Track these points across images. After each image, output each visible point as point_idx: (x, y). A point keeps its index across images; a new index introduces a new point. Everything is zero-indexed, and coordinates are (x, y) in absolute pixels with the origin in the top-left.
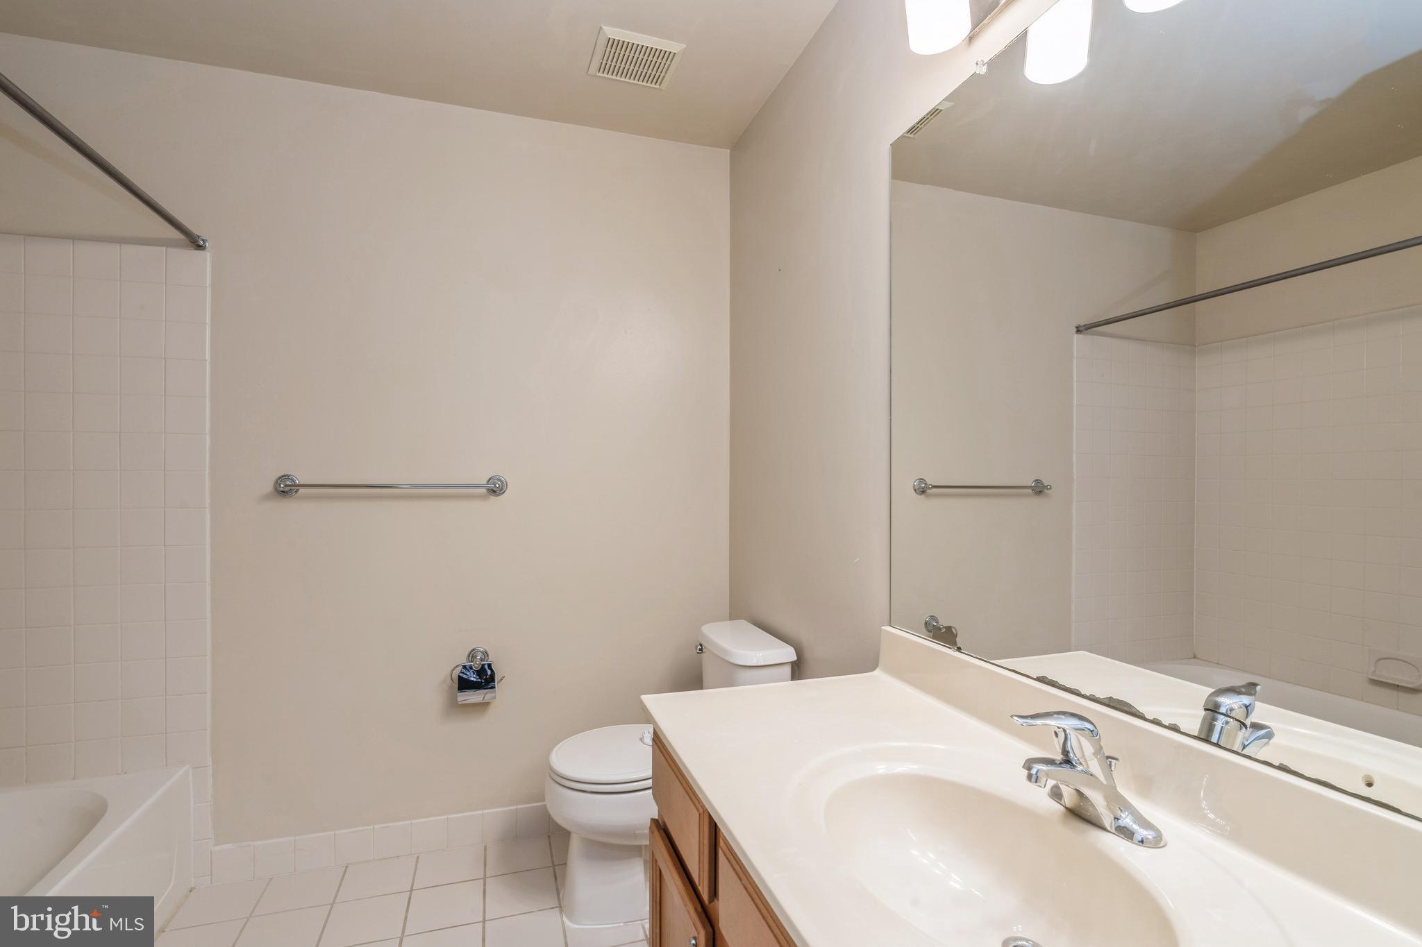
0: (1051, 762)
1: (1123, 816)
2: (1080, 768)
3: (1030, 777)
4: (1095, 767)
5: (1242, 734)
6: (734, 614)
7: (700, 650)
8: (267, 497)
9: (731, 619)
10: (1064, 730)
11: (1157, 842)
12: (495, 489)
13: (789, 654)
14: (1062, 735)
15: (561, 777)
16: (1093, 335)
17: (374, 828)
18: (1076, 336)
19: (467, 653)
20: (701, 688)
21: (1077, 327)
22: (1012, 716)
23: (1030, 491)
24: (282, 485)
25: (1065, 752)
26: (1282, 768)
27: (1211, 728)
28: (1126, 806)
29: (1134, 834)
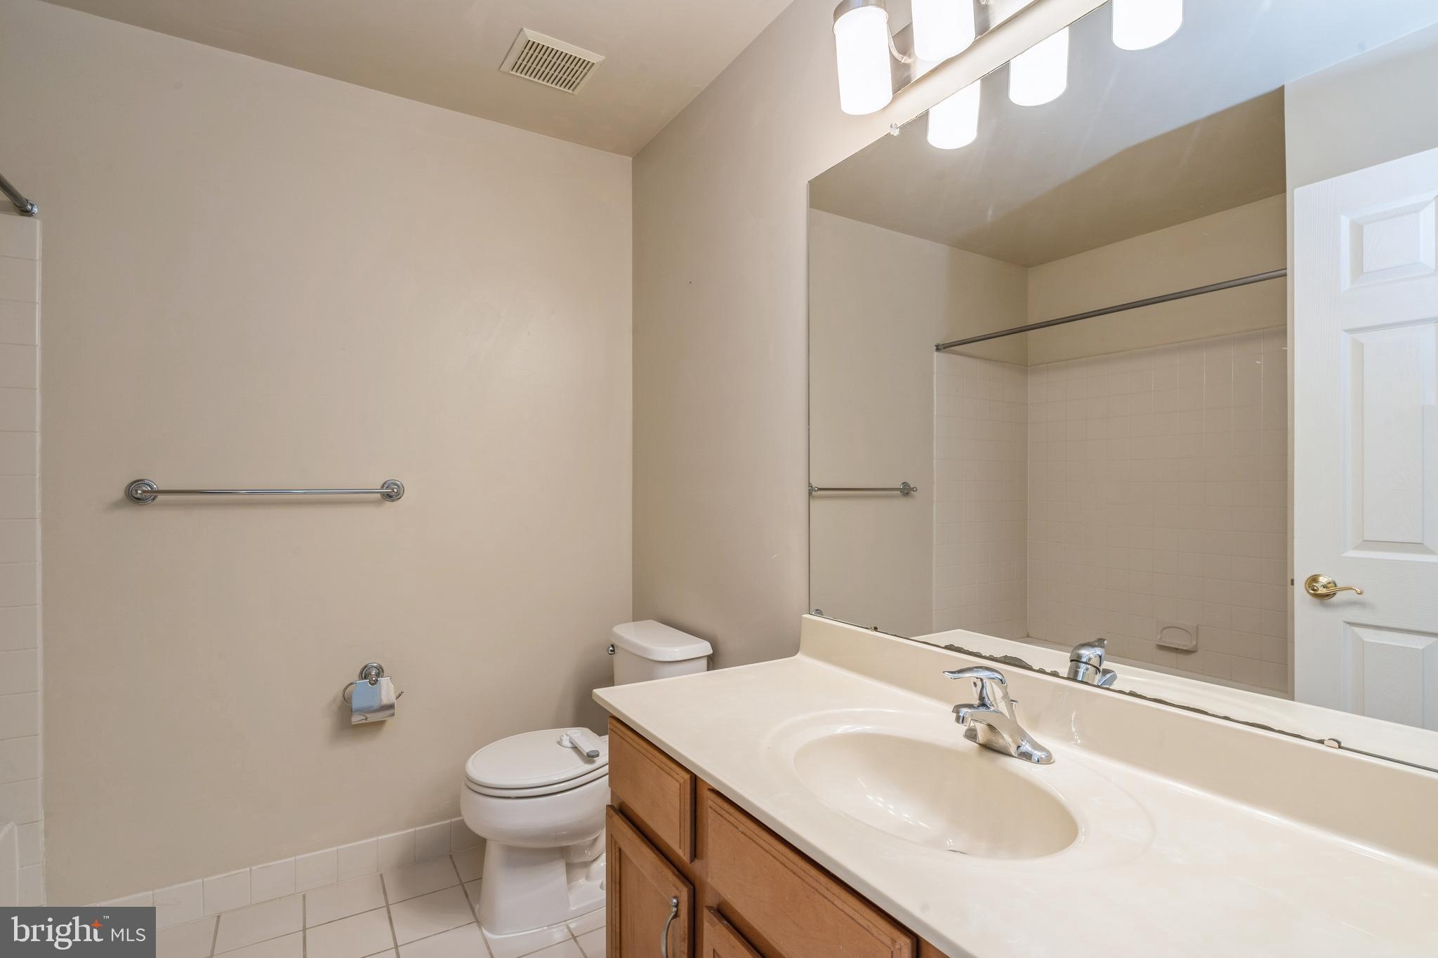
0: (970, 706)
1: (1024, 743)
2: (992, 708)
3: (958, 719)
4: (1003, 707)
5: (1098, 676)
6: (639, 614)
7: (612, 651)
8: (117, 505)
9: (633, 621)
10: (982, 680)
11: (1048, 760)
12: (391, 493)
13: (705, 648)
14: (979, 684)
15: (475, 783)
16: (949, 353)
17: (251, 870)
18: (936, 353)
19: (359, 671)
20: (612, 684)
21: (937, 346)
22: (944, 672)
23: (899, 492)
24: (139, 492)
25: (981, 698)
26: (1132, 694)
27: (1076, 673)
28: (1023, 735)
29: (1031, 755)
